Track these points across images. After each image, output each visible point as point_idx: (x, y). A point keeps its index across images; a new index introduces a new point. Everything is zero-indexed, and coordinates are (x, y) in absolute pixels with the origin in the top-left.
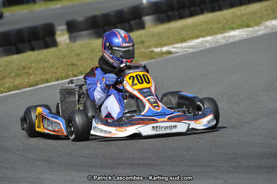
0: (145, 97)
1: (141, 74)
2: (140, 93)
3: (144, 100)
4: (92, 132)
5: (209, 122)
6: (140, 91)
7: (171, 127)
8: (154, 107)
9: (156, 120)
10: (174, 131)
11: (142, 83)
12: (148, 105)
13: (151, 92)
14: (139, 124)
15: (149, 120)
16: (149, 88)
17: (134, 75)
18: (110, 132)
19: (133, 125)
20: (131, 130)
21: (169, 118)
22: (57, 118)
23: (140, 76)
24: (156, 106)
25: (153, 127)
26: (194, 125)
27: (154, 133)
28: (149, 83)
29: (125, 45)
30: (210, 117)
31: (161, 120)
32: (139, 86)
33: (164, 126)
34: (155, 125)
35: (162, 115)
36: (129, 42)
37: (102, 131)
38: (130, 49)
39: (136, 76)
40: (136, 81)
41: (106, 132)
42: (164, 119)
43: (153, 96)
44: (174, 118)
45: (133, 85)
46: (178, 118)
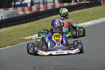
0: (57, 42)
1: (58, 34)
2: (56, 41)
3: (56, 43)
4: (38, 53)
5: (76, 51)
6: (56, 40)
7: (62, 52)
8: (58, 46)
9: (57, 50)
10: (63, 53)
11: (57, 37)
12: (57, 45)
15: (55, 50)
16: (59, 39)
17: (55, 35)
18: (43, 53)
19: (50, 51)
20: (49, 53)
21: (62, 49)
22: (32, 48)
23: (57, 35)
26: (70, 52)
27: (56, 54)
28: (60, 37)
30: (77, 49)
31: (59, 50)
32: (56, 38)
33: (60, 52)
34: (57, 51)
35: (60, 48)
36: (59, 23)
39: (56, 35)
40: (55, 37)
41: (41, 53)
43: (59, 42)
44: (64, 49)
45: (54, 38)
46: (65, 50)
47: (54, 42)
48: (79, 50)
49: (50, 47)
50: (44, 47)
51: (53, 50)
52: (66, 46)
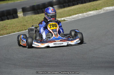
0: (53, 32)
1: (54, 24)
2: (52, 31)
4: (33, 45)
5: (77, 42)
6: (52, 30)
8: (56, 36)
9: (55, 41)
10: (62, 45)
11: (54, 27)
12: (54, 35)
13: (56, 30)
14: (49, 42)
15: (53, 41)
16: (56, 29)
17: (51, 24)
18: (39, 45)
19: (47, 43)
20: (46, 45)
21: (60, 40)
22: (24, 40)
23: (53, 24)
24: (57, 36)
25: (54, 44)
26: (70, 43)
27: (54, 46)
28: (56, 27)
29: (52, 13)
30: (78, 40)
31: (57, 41)
32: (52, 28)
33: (58, 43)
34: (55, 43)
35: (58, 39)
36: (54, 12)
37: (36, 45)
38: (54, 14)
39: (52, 24)
40: (51, 26)
41: (37, 45)
42: (58, 41)
43: (57, 32)
44: (62, 40)
45: (50, 28)
46: (64, 41)
47: (51, 32)
48: (79, 41)
49: (46, 38)
50: (38, 38)
51: (51, 42)
52: (64, 36)
